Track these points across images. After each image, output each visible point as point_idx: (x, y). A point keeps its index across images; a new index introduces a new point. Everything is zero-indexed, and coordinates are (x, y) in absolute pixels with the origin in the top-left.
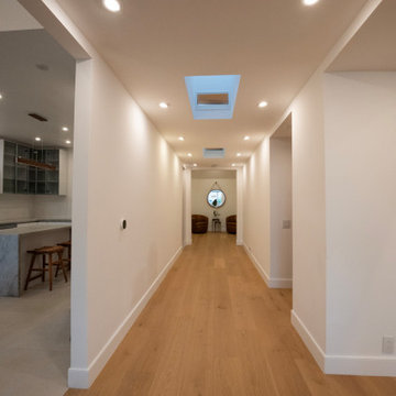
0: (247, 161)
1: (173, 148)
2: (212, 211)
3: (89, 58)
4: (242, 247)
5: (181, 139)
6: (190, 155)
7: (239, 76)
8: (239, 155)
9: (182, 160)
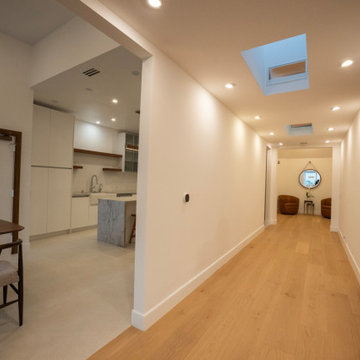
0: (344, 135)
1: (251, 128)
2: (304, 192)
3: (150, 56)
4: (337, 234)
5: (257, 118)
6: (272, 134)
7: (304, 35)
8: (331, 129)
9: (265, 140)
